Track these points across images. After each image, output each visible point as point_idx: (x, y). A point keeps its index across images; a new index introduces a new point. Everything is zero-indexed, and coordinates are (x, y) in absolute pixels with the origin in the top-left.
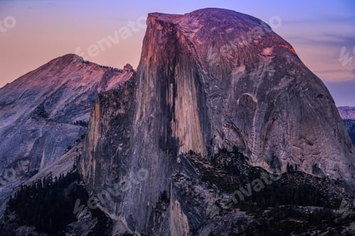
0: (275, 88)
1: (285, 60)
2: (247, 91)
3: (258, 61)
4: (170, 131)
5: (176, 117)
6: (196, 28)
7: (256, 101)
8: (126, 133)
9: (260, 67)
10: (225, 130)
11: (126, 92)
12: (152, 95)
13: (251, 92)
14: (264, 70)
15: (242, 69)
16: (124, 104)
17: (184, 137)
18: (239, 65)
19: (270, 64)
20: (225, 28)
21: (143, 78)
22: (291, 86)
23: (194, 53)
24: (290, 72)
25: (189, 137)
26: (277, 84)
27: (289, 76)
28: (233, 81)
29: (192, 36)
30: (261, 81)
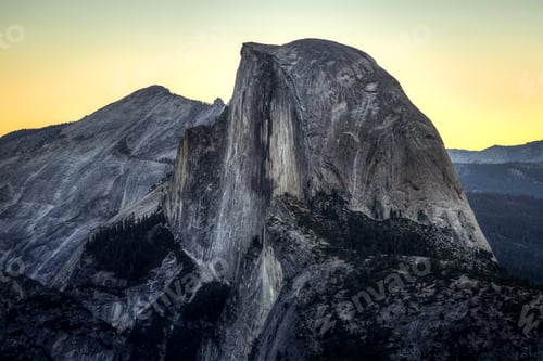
0: (379, 127)
1: (390, 96)
2: (348, 130)
3: (360, 97)
4: (263, 171)
5: (271, 156)
6: (294, 60)
7: (358, 141)
8: (217, 173)
9: (363, 104)
10: (324, 171)
11: (217, 129)
12: (245, 131)
13: (352, 131)
14: (368, 107)
15: (343, 106)
16: (214, 141)
17: (279, 178)
18: (340, 102)
19: (374, 101)
20: (327, 60)
21: (236, 113)
22: (396, 125)
23: (292, 87)
24: (396, 110)
25: (284, 178)
26: (380, 123)
27: (394, 114)
28: (333, 119)
29: (290, 68)
30: (364, 119)
